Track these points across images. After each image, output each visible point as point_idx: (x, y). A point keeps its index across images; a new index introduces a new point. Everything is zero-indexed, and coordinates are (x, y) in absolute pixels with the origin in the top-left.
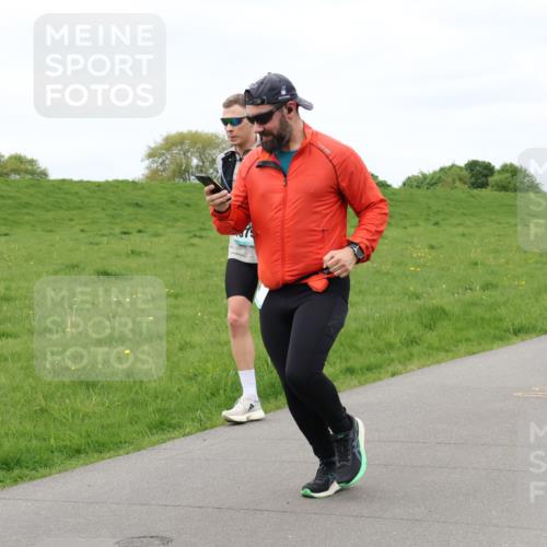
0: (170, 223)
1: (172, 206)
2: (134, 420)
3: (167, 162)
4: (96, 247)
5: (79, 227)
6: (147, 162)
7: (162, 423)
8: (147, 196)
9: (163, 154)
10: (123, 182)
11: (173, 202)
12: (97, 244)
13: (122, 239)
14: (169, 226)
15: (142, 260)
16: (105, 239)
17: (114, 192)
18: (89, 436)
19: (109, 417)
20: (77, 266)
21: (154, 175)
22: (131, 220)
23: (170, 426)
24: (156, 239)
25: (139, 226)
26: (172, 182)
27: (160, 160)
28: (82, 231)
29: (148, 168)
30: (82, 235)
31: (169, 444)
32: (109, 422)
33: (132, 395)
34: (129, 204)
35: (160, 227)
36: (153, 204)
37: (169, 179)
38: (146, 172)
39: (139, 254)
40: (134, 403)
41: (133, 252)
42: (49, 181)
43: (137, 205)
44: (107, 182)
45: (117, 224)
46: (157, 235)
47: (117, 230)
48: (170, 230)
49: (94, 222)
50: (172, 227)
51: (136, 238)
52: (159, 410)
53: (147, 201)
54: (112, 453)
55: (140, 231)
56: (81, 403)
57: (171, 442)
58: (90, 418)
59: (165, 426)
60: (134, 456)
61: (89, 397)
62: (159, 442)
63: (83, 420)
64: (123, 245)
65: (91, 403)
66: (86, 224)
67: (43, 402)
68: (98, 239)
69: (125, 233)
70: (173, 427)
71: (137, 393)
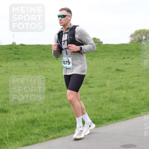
0: (137, 55)
1: (137, 50)
2: (126, 111)
3: (136, 38)
4: (116, 63)
5: (111, 57)
6: (130, 38)
7: (134, 112)
8: (130, 48)
9: (135, 36)
10: (123, 44)
11: (138, 49)
12: (116, 62)
13: (123, 60)
14: (136, 56)
15: (129, 66)
16: (118, 60)
17: (121, 47)
18: (113, 115)
19: (119, 110)
20: (110, 68)
21: (132, 42)
22: (125, 55)
23: (136, 113)
24: (132, 60)
25: (128, 56)
26: (137, 44)
27: (134, 38)
28: (112, 58)
29: (130, 40)
30: (112, 59)
31: (136, 118)
32: (119, 112)
33: (125, 104)
34: (125, 50)
35: (134, 57)
36: (132, 50)
37: (136, 43)
38: (130, 41)
39: (128, 64)
40: (126, 106)
41: (126, 64)
42: (103, 44)
43: (127, 50)
44: (119, 44)
45: (121, 56)
46: (133, 59)
47: (122, 58)
48: (136, 57)
49: (115, 56)
50: (137, 56)
51: (126, 60)
52: (133, 109)
53: (130, 49)
54: (120, 120)
55: (128, 58)
56: (111, 106)
57: (137, 118)
58: (114, 110)
59: (135, 113)
60: (126, 122)
61: (113, 105)
62: (133, 118)
63: (111, 111)
64: (123, 62)
65: (114, 106)
66: (113, 56)
67: (101, 106)
68: (116, 60)
69: (124, 58)
70: (137, 113)
71: (127, 103)
